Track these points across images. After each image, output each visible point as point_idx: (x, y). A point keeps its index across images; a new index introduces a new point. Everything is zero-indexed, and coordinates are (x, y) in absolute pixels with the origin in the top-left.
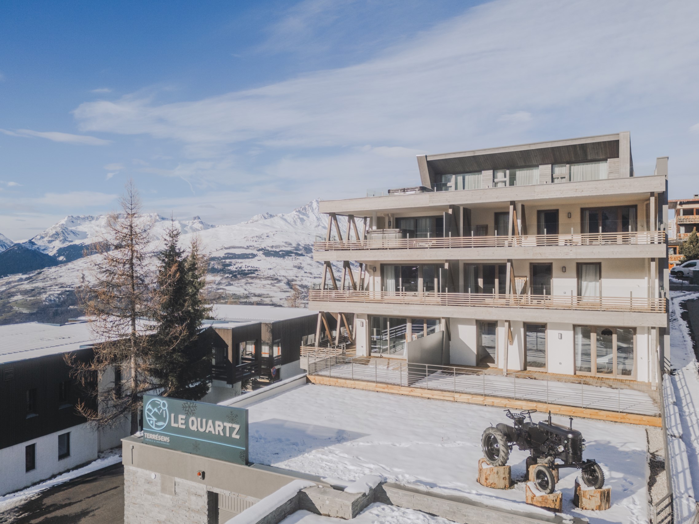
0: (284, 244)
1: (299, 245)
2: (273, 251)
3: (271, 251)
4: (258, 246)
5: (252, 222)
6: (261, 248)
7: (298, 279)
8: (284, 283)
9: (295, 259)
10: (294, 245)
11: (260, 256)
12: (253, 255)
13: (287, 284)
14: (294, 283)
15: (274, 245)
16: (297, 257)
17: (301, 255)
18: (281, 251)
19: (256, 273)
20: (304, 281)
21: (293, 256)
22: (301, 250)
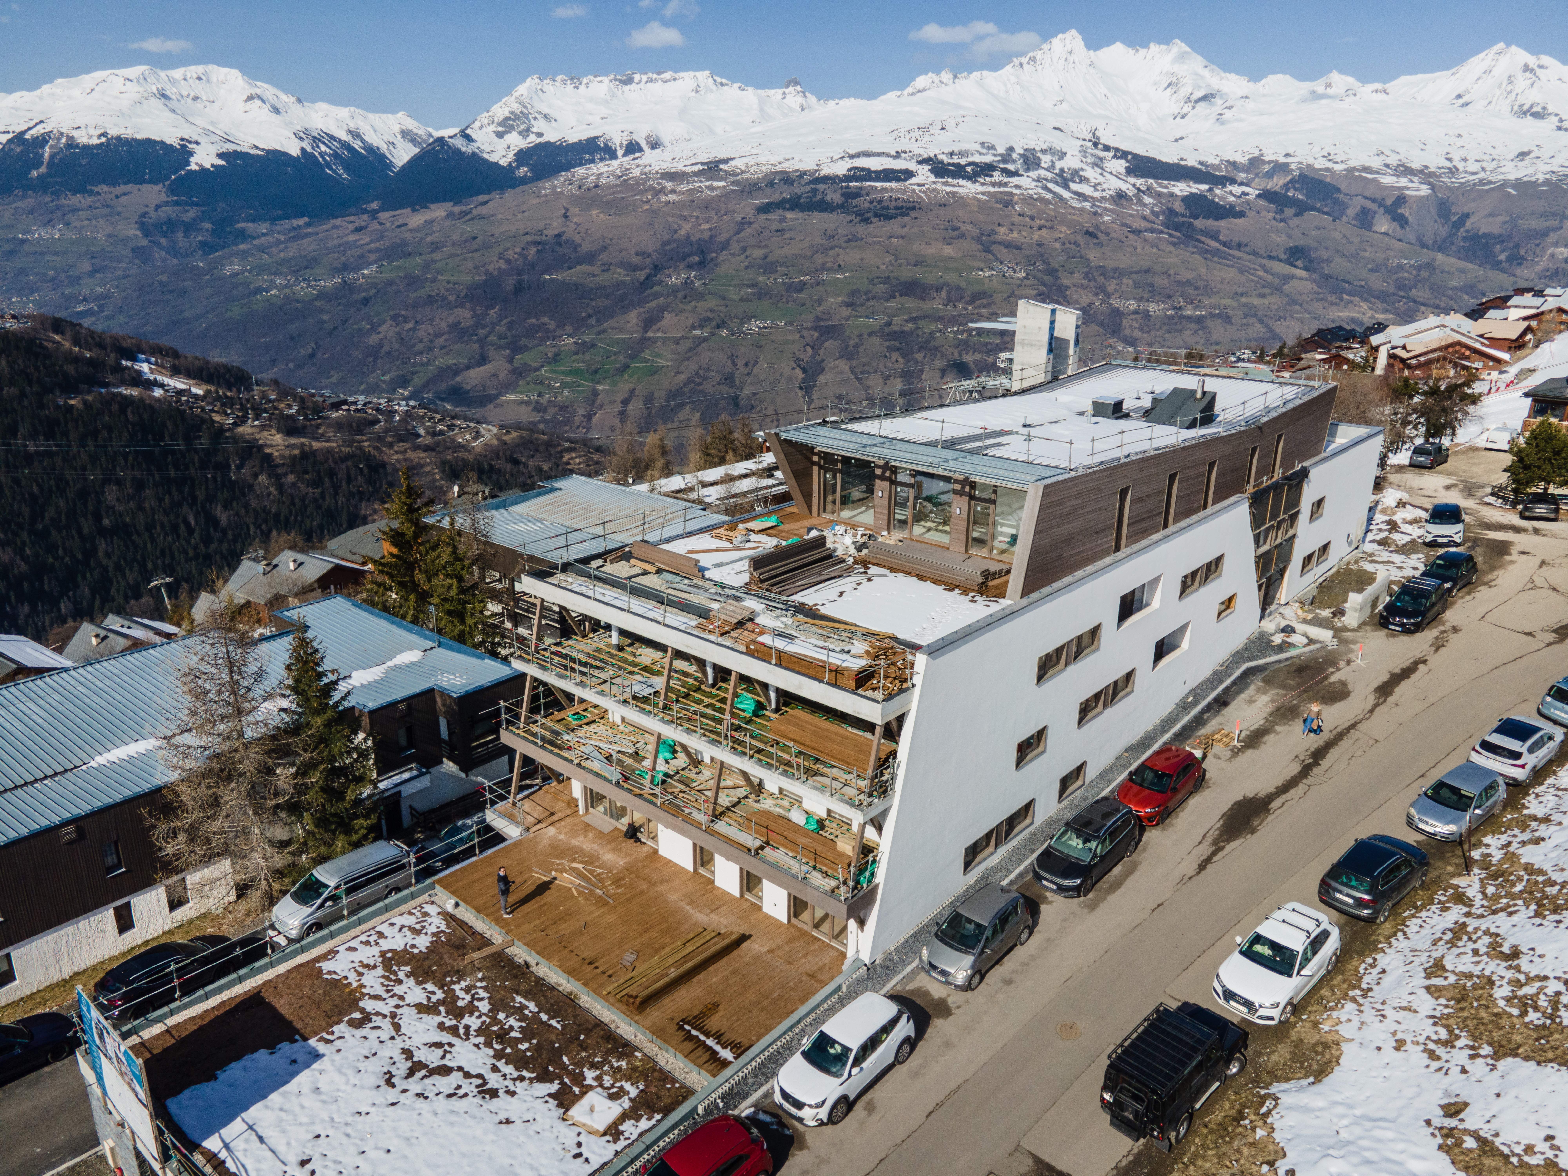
0: (978, 147)
1: (1011, 149)
2: (953, 165)
3: (949, 164)
4: (922, 151)
5: (913, 94)
6: (926, 156)
7: (1002, 230)
8: (973, 238)
9: (1001, 184)
10: (1001, 150)
11: (924, 176)
12: (909, 174)
13: (978, 240)
14: (992, 238)
15: (956, 150)
16: (1006, 180)
17: (1015, 174)
18: (970, 164)
19: (913, 214)
20: (1015, 235)
21: (997, 176)
22: (1014, 162)
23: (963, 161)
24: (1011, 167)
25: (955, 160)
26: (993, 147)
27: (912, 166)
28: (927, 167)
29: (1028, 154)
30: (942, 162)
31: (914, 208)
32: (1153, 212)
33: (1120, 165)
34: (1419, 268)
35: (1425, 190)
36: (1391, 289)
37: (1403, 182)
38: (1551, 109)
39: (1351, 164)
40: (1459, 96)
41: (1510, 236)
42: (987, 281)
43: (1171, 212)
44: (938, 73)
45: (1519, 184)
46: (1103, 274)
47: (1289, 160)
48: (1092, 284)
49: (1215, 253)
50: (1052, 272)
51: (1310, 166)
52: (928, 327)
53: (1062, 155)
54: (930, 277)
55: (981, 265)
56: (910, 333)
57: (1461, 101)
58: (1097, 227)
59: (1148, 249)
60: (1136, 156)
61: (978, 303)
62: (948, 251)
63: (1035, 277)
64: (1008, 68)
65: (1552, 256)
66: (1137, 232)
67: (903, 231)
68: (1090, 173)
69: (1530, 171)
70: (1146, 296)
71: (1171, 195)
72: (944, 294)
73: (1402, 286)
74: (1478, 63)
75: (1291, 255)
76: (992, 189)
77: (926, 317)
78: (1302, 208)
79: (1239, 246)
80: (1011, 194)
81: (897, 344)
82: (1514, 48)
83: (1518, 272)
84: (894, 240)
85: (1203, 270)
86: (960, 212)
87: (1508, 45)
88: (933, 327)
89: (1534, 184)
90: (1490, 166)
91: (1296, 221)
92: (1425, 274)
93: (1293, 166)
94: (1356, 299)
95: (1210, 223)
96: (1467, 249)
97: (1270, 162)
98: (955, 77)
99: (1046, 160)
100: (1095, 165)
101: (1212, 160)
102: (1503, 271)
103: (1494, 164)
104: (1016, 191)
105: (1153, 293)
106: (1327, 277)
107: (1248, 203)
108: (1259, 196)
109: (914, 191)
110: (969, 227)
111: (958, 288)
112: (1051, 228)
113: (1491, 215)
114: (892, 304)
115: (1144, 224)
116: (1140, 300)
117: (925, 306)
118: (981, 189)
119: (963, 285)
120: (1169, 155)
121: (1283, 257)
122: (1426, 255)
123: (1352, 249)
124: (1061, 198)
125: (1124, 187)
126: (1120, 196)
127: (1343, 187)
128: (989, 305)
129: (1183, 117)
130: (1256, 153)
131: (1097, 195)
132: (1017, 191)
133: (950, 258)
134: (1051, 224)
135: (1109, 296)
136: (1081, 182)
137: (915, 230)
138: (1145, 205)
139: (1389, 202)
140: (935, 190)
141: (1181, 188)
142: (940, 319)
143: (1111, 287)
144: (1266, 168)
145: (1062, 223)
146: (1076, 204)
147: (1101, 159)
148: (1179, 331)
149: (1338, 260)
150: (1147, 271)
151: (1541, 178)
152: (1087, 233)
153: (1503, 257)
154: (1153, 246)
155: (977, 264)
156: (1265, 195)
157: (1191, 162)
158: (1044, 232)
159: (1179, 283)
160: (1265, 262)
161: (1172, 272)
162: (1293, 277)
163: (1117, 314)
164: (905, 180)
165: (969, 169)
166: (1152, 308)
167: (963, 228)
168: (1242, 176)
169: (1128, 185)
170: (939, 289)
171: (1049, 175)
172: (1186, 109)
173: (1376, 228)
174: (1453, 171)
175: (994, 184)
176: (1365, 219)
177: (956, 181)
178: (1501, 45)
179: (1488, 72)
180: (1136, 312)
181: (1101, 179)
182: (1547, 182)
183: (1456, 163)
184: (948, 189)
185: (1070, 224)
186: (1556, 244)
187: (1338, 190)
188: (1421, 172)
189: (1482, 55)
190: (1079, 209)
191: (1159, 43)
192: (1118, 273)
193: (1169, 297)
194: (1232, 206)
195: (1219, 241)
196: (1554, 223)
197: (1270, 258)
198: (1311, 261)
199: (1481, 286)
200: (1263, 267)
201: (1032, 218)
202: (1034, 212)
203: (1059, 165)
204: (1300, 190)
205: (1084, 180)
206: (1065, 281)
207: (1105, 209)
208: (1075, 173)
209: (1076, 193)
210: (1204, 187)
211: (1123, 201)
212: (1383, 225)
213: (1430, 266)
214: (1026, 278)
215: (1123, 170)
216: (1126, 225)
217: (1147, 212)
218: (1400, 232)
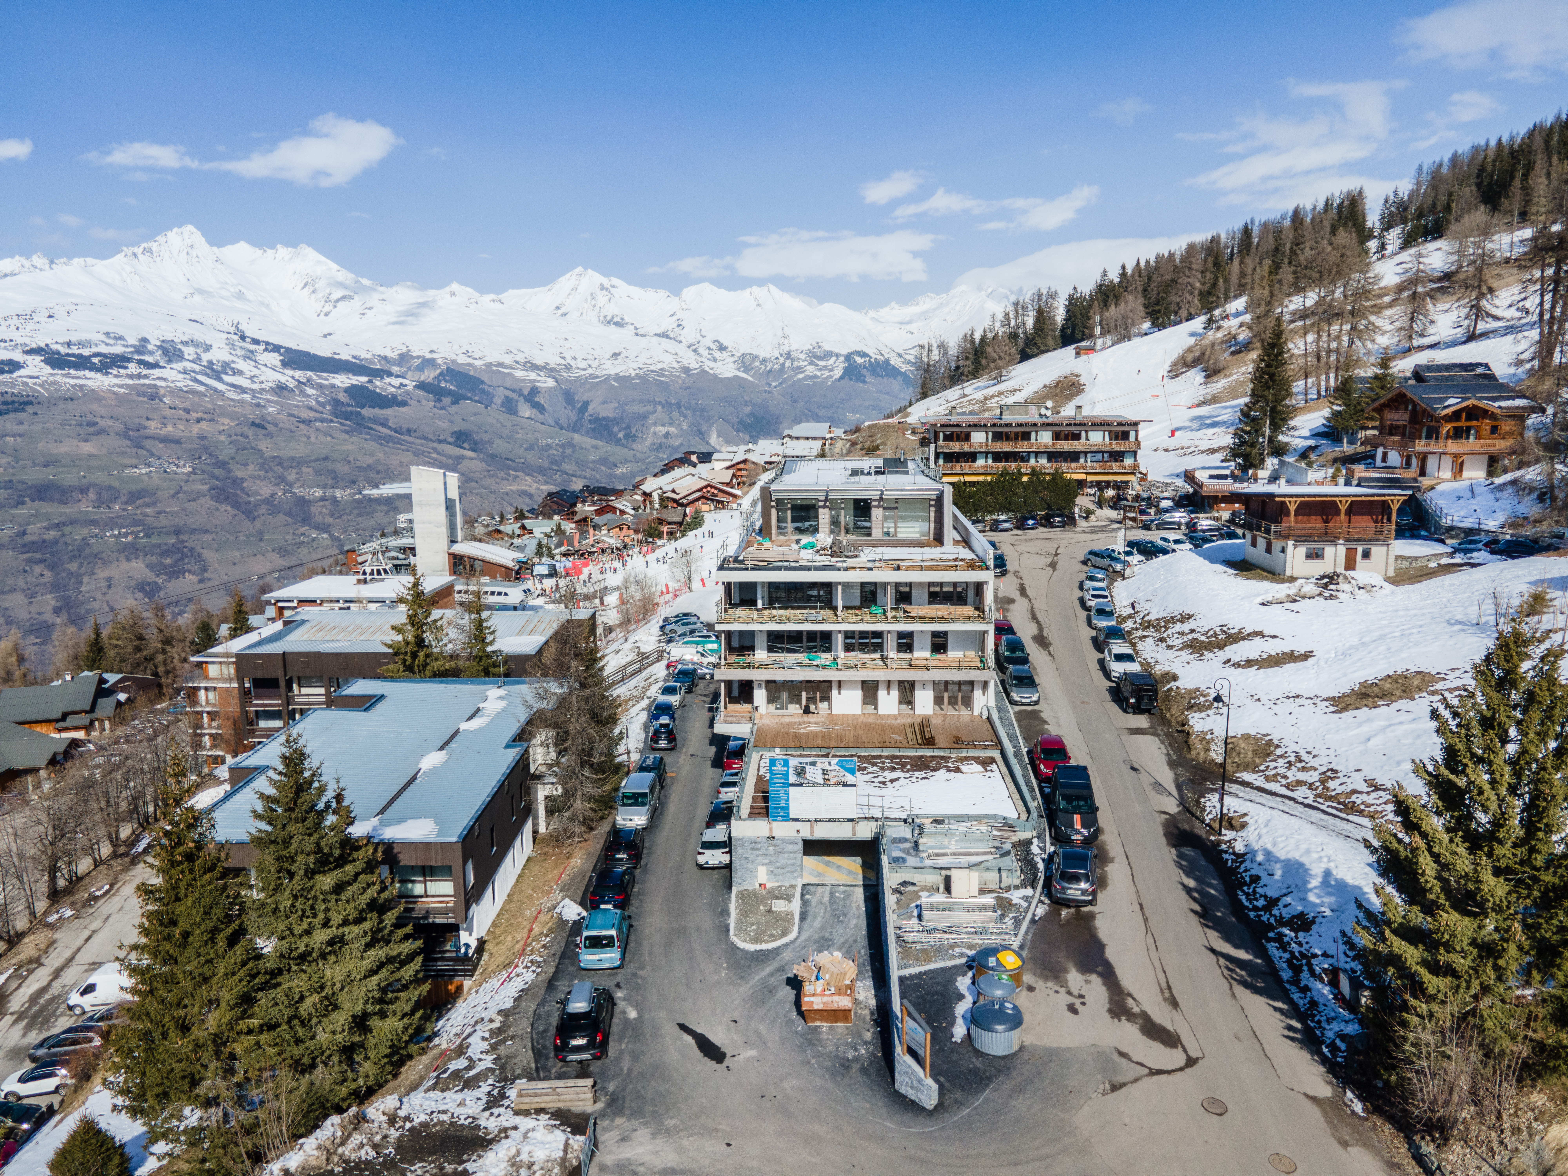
0: (102, 337)
1: (145, 340)
2: (73, 355)
3: (68, 355)
4: (27, 341)
6: (34, 346)
7: (153, 424)
8: (117, 434)
9: (139, 376)
10: (132, 340)
11: (35, 366)
12: (15, 366)
13: (125, 435)
14: (142, 433)
15: (74, 339)
16: (145, 371)
17: (155, 366)
18: (96, 355)
19: (30, 409)
20: (170, 428)
21: (133, 368)
22: (151, 353)
23: (86, 352)
24: (150, 359)
25: (75, 350)
26: (121, 338)
27: (18, 356)
28: (38, 358)
29: (166, 345)
30: (58, 353)
31: (31, 403)
32: (318, 402)
33: (274, 359)
34: (563, 446)
35: (551, 383)
36: (547, 465)
37: (532, 376)
38: (627, 320)
39: (488, 360)
40: (558, 308)
41: (622, 419)
42: (145, 478)
43: (336, 402)
44: (28, 257)
45: (618, 378)
46: (280, 464)
47: (434, 356)
48: (270, 474)
49: (388, 439)
50: (222, 465)
51: (453, 361)
52: (79, 534)
53: (208, 348)
54: (69, 478)
55: (134, 461)
56: (55, 542)
57: (560, 312)
58: (263, 418)
59: (322, 438)
60: (288, 350)
61: (140, 502)
62: (87, 448)
63: (203, 472)
64: (120, 257)
65: (655, 433)
66: (307, 422)
67: (20, 429)
68: (241, 365)
69: (624, 368)
70: (330, 482)
71: (333, 386)
72: (92, 495)
73: (553, 462)
74: (566, 282)
75: (458, 438)
76: (130, 382)
77: (73, 522)
78: (457, 399)
79: (409, 432)
80: (156, 386)
81: (38, 556)
82: (590, 271)
83: (634, 446)
84: (9, 439)
85: (380, 455)
86: (95, 407)
87: (586, 269)
88: (85, 532)
89: (628, 378)
90: (595, 364)
91: (453, 409)
92: (569, 451)
93: (439, 361)
94: (520, 474)
95: (377, 411)
96: (594, 430)
97: (418, 357)
98: (52, 262)
99: (189, 352)
100: (246, 358)
101: (364, 355)
102: (624, 446)
103: (596, 363)
104: (159, 383)
105: (337, 480)
106: (493, 456)
107: (407, 393)
108: (416, 387)
109: (25, 384)
110: (110, 423)
111: (110, 488)
112: (211, 420)
113: (605, 402)
114: (21, 511)
115: (312, 415)
116: (324, 487)
117: (70, 510)
118: (116, 381)
119: (116, 484)
120: (323, 350)
121: (451, 440)
122: (565, 436)
123: (507, 432)
124: (216, 390)
125: (283, 379)
126: (280, 389)
127: (485, 378)
128: (154, 504)
129: (326, 315)
130: (404, 350)
131: (256, 386)
132: (163, 384)
133: (91, 456)
134: (211, 416)
135: (291, 486)
136: (234, 374)
137: (37, 428)
138: (309, 396)
139: (526, 392)
140: (54, 383)
141: (342, 380)
142: (93, 523)
143: (292, 476)
144: (416, 362)
145: (222, 415)
146: (233, 395)
147: (252, 352)
148: (371, 514)
149: (498, 441)
150: (326, 459)
151: (633, 373)
152: (253, 424)
153: (621, 435)
154: (327, 434)
155: (128, 461)
156: (421, 386)
157: (345, 356)
158: (204, 425)
159: (360, 468)
160: (436, 445)
161: (351, 458)
162: (463, 457)
163: (303, 502)
164: (10, 372)
165: (95, 360)
166: (338, 493)
167: (102, 423)
168: (395, 369)
169: (289, 377)
170: (84, 490)
171: (197, 368)
172: (328, 307)
173: (521, 414)
174: (568, 367)
175: (131, 376)
176: (509, 407)
177: (81, 373)
178: (580, 269)
179: (575, 289)
180: (323, 499)
181: (256, 372)
182: (638, 376)
183: (569, 360)
184: (73, 382)
185: (233, 416)
186: (655, 424)
187: (483, 382)
188: (544, 367)
189: (568, 276)
190: (239, 401)
191: (287, 245)
192: (297, 463)
193: (354, 482)
194: (394, 397)
195: (389, 428)
196: (650, 408)
197: (440, 441)
198: (476, 443)
199: (612, 459)
200: (435, 449)
201: (187, 411)
202: (187, 405)
203: (206, 357)
204: (451, 382)
205: (236, 372)
206: (239, 474)
207: (268, 401)
208: (226, 365)
209: (232, 385)
210: (364, 379)
211: (285, 393)
212: (526, 411)
213: (570, 444)
214: (194, 472)
215: (278, 364)
216: (294, 416)
217: (313, 403)
218: (540, 417)
